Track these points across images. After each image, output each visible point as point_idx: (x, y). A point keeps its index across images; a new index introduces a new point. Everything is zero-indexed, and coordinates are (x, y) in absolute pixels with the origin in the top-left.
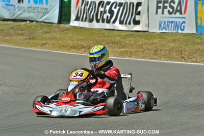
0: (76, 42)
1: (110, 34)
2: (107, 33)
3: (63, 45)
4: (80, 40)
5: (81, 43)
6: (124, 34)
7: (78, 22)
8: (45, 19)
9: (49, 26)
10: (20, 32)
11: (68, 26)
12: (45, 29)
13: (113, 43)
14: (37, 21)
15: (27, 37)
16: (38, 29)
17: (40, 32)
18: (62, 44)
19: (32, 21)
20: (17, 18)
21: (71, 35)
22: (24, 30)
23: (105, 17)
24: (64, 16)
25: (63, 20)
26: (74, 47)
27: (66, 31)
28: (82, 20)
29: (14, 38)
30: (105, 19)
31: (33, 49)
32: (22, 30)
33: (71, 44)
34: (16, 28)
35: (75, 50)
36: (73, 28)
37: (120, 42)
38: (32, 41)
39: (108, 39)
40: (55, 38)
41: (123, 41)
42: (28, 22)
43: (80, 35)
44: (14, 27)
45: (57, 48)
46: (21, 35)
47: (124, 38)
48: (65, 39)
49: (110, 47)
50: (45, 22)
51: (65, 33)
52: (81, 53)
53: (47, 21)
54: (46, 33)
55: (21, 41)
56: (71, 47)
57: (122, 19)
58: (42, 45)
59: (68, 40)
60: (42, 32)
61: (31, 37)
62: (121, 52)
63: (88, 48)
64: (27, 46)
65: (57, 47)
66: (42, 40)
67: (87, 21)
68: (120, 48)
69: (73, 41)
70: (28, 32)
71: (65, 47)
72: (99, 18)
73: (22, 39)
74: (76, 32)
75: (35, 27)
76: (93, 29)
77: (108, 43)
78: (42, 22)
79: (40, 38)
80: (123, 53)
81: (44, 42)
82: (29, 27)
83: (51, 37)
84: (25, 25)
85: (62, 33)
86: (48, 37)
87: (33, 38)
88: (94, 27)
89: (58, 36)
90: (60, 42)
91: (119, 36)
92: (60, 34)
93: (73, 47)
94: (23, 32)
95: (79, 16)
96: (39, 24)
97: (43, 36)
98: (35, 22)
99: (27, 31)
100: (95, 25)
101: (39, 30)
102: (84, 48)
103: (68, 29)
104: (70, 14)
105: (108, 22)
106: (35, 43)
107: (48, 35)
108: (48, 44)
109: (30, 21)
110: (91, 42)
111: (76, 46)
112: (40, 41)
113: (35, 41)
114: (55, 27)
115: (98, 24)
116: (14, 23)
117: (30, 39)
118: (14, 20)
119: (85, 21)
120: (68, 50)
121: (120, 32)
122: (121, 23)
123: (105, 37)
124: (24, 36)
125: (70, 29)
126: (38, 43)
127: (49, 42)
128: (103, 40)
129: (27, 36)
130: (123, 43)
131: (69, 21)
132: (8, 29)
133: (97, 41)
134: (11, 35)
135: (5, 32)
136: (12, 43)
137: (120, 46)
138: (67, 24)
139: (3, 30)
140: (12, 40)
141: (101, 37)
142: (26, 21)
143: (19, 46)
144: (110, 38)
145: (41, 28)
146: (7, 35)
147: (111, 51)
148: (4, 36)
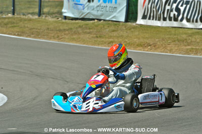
0: (142, 40)
1: (177, 32)
2: (173, 31)
3: (129, 43)
4: (147, 38)
5: (148, 41)
6: (190, 32)
7: (145, 20)
8: (113, 18)
9: (116, 25)
10: (88, 31)
11: (134, 24)
12: (113, 28)
13: (179, 41)
14: (104, 20)
15: (95, 36)
16: (105, 27)
18: (128, 42)
19: (100, 20)
20: (86, 17)
21: (137, 33)
22: (91, 29)
23: (172, 15)
24: (131, 15)
25: (130, 18)
26: (140, 45)
27: (132, 30)
28: (149, 19)
29: (82, 36)
30: (172, 17)
31: (100, 47)
32: (89, 29)
33: (137, 42)
34: (84, 26)
35: (141, 48)
37: (186, 40)
38: (99, 39)
39: (175, 36)
40: (121, 36)
41: (189, 39)
42: (96, 20)
44: (82, 26)
46: (89, 33)
47: (190, 36)
48: (131, 37)
49: (176, 45)
50: (112, 21)
51: (132, 32)
52: (147, 51)
53: (115, 20)
54: (113, 31)
55: (88, 39)
56: (137, 45)
57: (189, 17)
58: (109, 44)
59: (135, 38)
60: (109, 31)
61: (98, 36)
62: (187, 49)
63: (154, 46)
64: (94, 44)
66: (109, 39)
67: (155, 19)
68: (186, 46)
69: (139, 39)
70: (96, 30)
71: (131, 45)
72: (165, 16)
73: (90, 37)
74: (142, 30)
75: (102, 26)
77: (174, 41)
78: (109, 21)
79: (107, 36)
80: (188, 51)
81: (111, 40)
82: (97, 26)
83: (118, 35)
84: (93, 24)
85: (128, 31)
86: (115, 35)
87: (100, 37)
89: (125, 34)
90: (127, 40)
91: (185, 34)
92: (127, 32)
94: (91, 30)
95: (146, 14)
96: (107, 22)
97: (110, 34)
98: (102, 21)
99: (95, 29)
101: (106, 29)
102: (150, 46)
103: (134, 28)
104: (137, 13)
105: (176, 20)
106: (102, 41)
107: (115, 34)
109: (97, 19)
110: (157, 40)
111: (142, 44)
112: (107, 39)
113: (103, 40)
114: (122, 26)
115: (165, 22)
116: (83, 21)
117: (97, 37)
118: (83, 19)
119: (153, 19)
120: (135, 48)
121: (186, 29)
122: (188, 20)
123: (171, 35)
124: (91, 34)
125: (137, 27)
126: (105, 41)
127: (116, 40)
128: (169, 38)
129: (94, 34)
130: (190, 41)
131: (136, 19)
132: (77, 28)
133: (163, 39)
134: (79, 34)
135: (74, 30)
136: (80, 41)
137: (186, 44)
138: (133, 22)
139: (71, 29)
140: (79, 38)
141: (168, 35)
142: (94, 19)
143: (87, 44)
144: (176, 36)
145: (109, 27)
146: (75, 33)
147: (176, 48)
148: (72, 35)
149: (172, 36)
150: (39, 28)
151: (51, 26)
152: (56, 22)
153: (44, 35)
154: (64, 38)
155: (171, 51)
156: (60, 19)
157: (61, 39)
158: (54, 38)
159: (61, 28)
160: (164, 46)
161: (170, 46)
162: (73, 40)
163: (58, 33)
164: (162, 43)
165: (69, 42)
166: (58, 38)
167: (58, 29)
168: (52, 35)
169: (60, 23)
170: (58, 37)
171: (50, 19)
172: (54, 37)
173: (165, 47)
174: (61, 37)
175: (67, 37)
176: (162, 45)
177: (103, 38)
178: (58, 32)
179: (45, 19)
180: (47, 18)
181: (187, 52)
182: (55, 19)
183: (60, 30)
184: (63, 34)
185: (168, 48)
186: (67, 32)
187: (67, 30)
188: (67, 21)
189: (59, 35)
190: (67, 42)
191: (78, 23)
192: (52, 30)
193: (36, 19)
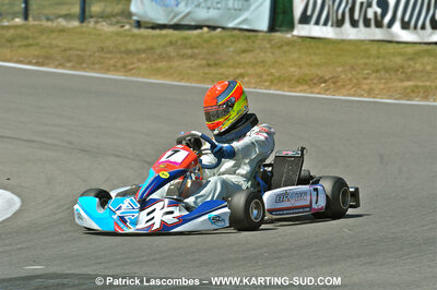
0: (306, 70)
1: (382, 51)
2: (374, 50)
3: (279, 78)
4: (317, 65)
5: (319, 72)
6: (410, 50)
8: (242, 22)
9: (249, 38)
10: (189, 52)
11: (289, 36)
12: (242, 45)
13: (387, 70)
14: (223, 28)
15: (204, 62)
16: (226, 43)
17: (232, 49)
18: (277, 74)
19: (213, 28)
20: (183, 23)
21: (295, 55)
22: (197, 48)
23: (370, 15)
24: (281, 15)
25: (279, 23)
26: (304, 80)
27: (286, 48)
28: (317, 23)
29: (176, 63)
30: (370, 19)
32: (192, 47)
33: (296, 74)
34: (179, 43)
35: (305, 87)
36: (300, 40)
37: (402, 67)
38: (213, 70)
39: (377, 61)
40: (262, 62)
41: (410, 66)
42: (206, 29)
43: (315, 54)
44: (176, 42)
45: (267, 84)
46: (191, 57)
47: (410, 59)
48: (282, 64)
49: (381, 79)
50: (240, 29)
51: (285, 52)
52: (319, 93)
53: (245, 27)
54: (244, 51)
55: (190, 71)
56: (297, 81)
57: (406, 19)
59: (291, 66)
60: (234, 51)
61: (212, 63)
62: (406, 88)
63: (335, 83)
64: (204, 80)
65: (266, 81)
66: (234, 67)
67: (330, 23)
68: (402, 81)
69: (300, 67)
70: (205, 50)
71: (283, 82)
72: (356, 17)
73: (193, 65)
74: (307, 48)
75: (219, 41)
76: (343, 41)
77: (377, 71)
78: (234, 29)
80: (408, 91)
81: (242, 71)
82: (207, 41)
83: (254, 60)
84: (199, 36)
85: (277, 51)
86: (247, 60)
87: (216, 65)
88: (345, 38)
89: (269, 58)
90: (273, 71)
91: (400, 54)
92: (273, 53)
93: (301, 81)
94: (196, 51)
95: (309, 13)
96: (229, 33)
97: (238, 58)
98: (219, 30)
99: (203, 48)
100: (349, 33)
101: (227, 47)
102: (325, 82)
103: (290, 43)
105: (379, 24)
106: (222, 74)
107: (248, 57)
108: (248, 75)
109: (208, 27)
110: (339, 69)
111: (307, 78)
112: (232, 70)
113: (221, 70)
114: (263, 40)
115: (355, 30)
116: (176, 32)
117: (209, 65)
118: (177, 27)
119: (325, 24)
120: (291, 88)
121: (402, 45)
122: (405, 26)
123: (369, 57)
124: (196, 59)
125: (294, 41)
126: (227, 73)
127: (251, 71)
128: (366, 64)
129: (203, 59)
130: (410, 70)
131: (291, 26)
132: (164, 46)
133: (353, 68)
134: (170, 58)
135: (158, 52)
136: (171, 75)
137: (402, 76)
138: (287, 31)
139: (152, 48)
140: (171, 68)
141: (362, 58)
142: (200, 27)
143: (187, 81)
144: (380, 61)
145: (233, 42)
146: (161, 57)
147: (382, 86)
148: (155, 61)
149: (372, 60)
150: (83, 47)
151: (109, 44)
152: (118, 34)
153: (93, 64)
154: (138, 68)
155: (370, 92)
156: (127, 27)
157: (132, 69)
158: (116, 68)
159: (131, 46)
160: (355, 81)
161: (369, 81)
162: (157, 72)
163: (124, 57)
164: (350, 76)
165: (149, 76)
166: (125, 68)
167: (123, 49)
168: (112, 62)
169: (127, 35)
170: (125, 66)
171: (105, 27)
172: (115, 66)
173: (358, 85)
174: (131, 67)
175: (144, 67)
176: (350, 80)
177: (222, 67)
178: (124, 55)
179: (95, 28)
180: (99, 26)
181: (406, 94)
182: (115, 29)
183: (128, 52)
184: (135, 60)
185: (365, 87)
186: (143, 56)
187: (144, 51)
188: (143, 31)
189: (127, 61)
190: (143, 76)
191: (166, 36)
192: (110, 52)
193: (75, 28)
